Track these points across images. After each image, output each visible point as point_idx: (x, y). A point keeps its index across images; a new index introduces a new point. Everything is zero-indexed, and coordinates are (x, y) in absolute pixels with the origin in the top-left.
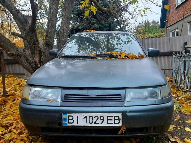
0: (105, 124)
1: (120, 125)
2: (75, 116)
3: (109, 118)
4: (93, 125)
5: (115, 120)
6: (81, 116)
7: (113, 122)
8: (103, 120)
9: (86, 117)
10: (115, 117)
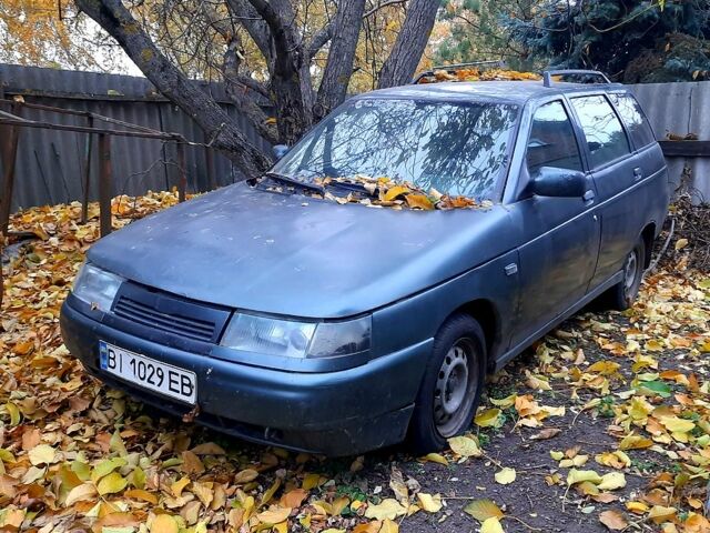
0: (164, 389)
1: (192, 400)
2: (118, 352)
3: (174, 377)
4: (145, 384)
5: (183, 384)
6: (128, 356)
7: (178, 387)
8: (162, 377)
9: (133, 361)
10: (183, 377)
